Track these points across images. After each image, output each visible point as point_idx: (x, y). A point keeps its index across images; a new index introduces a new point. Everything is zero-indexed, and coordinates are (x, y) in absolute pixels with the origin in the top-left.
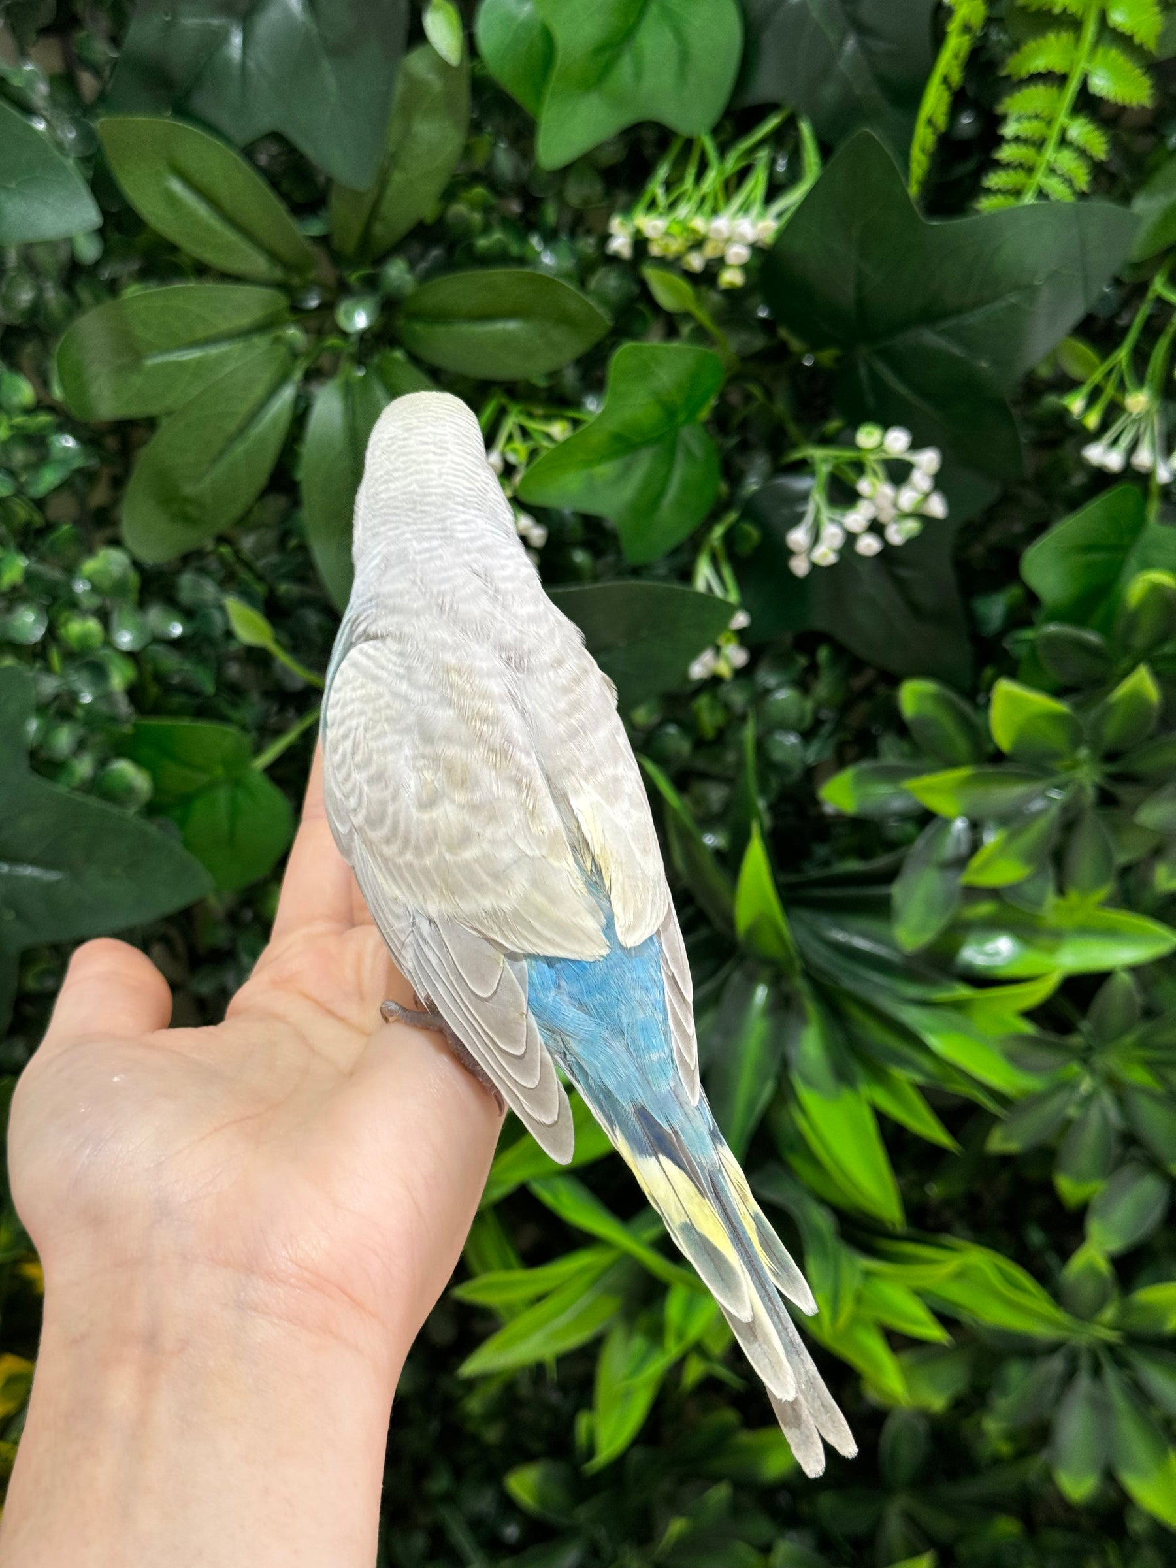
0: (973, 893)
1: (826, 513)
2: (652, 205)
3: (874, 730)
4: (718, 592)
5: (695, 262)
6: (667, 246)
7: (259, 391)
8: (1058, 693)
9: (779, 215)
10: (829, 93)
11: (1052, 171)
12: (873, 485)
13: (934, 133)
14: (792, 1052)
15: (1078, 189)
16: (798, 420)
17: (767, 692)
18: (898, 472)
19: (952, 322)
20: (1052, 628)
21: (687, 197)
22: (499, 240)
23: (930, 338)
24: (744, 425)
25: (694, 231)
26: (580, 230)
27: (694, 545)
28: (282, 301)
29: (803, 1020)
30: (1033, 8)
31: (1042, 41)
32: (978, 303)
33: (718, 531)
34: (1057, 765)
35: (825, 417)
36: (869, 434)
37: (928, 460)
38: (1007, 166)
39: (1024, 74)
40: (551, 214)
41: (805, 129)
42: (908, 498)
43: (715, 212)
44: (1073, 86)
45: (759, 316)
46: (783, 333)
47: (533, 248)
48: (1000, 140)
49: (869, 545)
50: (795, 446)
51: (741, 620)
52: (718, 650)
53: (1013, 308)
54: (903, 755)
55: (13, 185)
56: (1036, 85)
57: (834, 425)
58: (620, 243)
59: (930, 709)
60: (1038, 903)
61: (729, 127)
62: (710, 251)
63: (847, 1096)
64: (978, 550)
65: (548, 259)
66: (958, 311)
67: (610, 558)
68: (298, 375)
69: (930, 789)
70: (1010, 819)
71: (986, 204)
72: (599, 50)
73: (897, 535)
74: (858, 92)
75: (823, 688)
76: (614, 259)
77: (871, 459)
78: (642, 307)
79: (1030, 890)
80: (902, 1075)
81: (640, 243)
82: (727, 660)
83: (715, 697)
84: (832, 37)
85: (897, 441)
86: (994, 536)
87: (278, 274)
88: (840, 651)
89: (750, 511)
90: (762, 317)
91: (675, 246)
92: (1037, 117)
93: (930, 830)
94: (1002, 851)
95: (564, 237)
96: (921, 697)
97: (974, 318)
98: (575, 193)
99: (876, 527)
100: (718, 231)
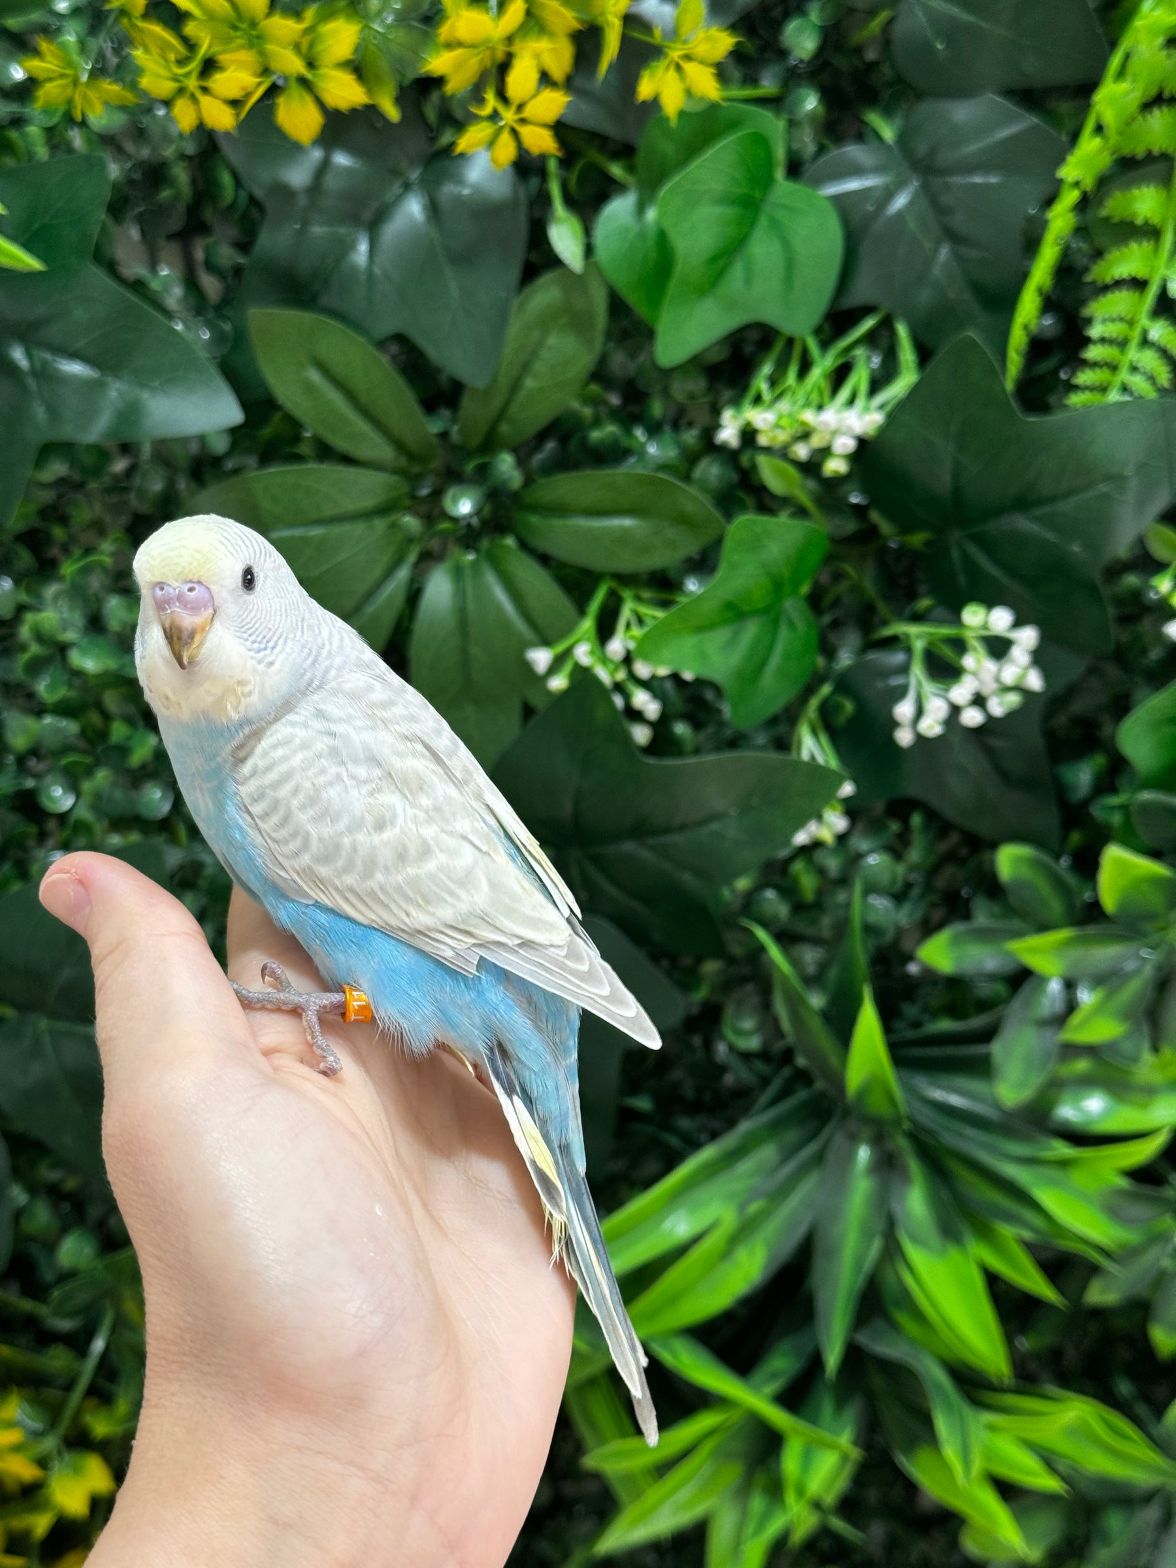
0: (1071, 1051)
1: (929, 687)
2: (758, 400)
3: (964, 892)
4: (820, 760)
5: (802, 451)
6: (774, 438)
7: (377, 572)
8: (1155, 854)
9: (881, 407)
10: (924, 297)
11: (1134, 369)
12: (978, 661)
13: (1028, 335)
14: (897, 1208)
15: (1159, 386)
16: (887, 598)
17: (860, 856)
18: (998, 648)
19: (1045, 510)
20: (1146, 796)
21: (791, 393)
22: (613, 434)
23: (1023, 523)
24: (836, 603)
25: (803, 424)
26: (684, 421)
27: (789, 717)
28: (404, 488)
29: (906, 1178)
30: (1116, 220)
31: (1125, 250)
32: (1069, 493)
33: (814, 703)
34: (1149, 927)
35: (912, 596)
36: (975, 613)
37: (1027, 637)
38: (1094, 365)
39: (1108, 280)
40: (657, 409)
41: (902, 330)
42: (1010, 674)
43: (820, 407)
44: (1153, 291)
45: (850, 502)
46: (875, 516)
47: (636, 438)
48: (1087, 341)
49: (973, 717)
50: (885, 623)
51: (847, 789)
52: (819, 818)
53: (1105, 497)
54: (993, 916)
55: (156, 384)
56: (1120, 291)
57: (924, 603)
58: (728, 434)
59: (1026, 873)
60: (1135, 1059)
61: (827, 328)
62: (816, 442)
63: (954, 1253)
64: (1061, 720)
65: (652, 449)
66: (1052, 499)
67: (710, 730)
68: (412, 558)
69: (1034, 950)
70: (1103, 979)
71: (1076, 399)
72: (714, 259)
73: (997, 708)
74: (952, 295)
75: (915, 855)
76: (721, 450)
77: (970, 636)
78: (741, 494)
79: (1127, 1047)
80: (1007, 1231)
81: (749, 435)
82: (829, 826)
83: (810, 861)
84: (928, 245)
85: (1000, 619)
86: (1078, 706)
87: (403, 462)
88: (931, 815)
89: (844, 685)
90: (855, 504)
91: (782, 437)
92: (1121, 319)
93: (1025, 990)
94: (1099, 1009)
95: (667, 429)
96: (1017, 861)
97: (1068, 506)
98: (680, 389)
99: (979, 701)
100: (826, 424)
